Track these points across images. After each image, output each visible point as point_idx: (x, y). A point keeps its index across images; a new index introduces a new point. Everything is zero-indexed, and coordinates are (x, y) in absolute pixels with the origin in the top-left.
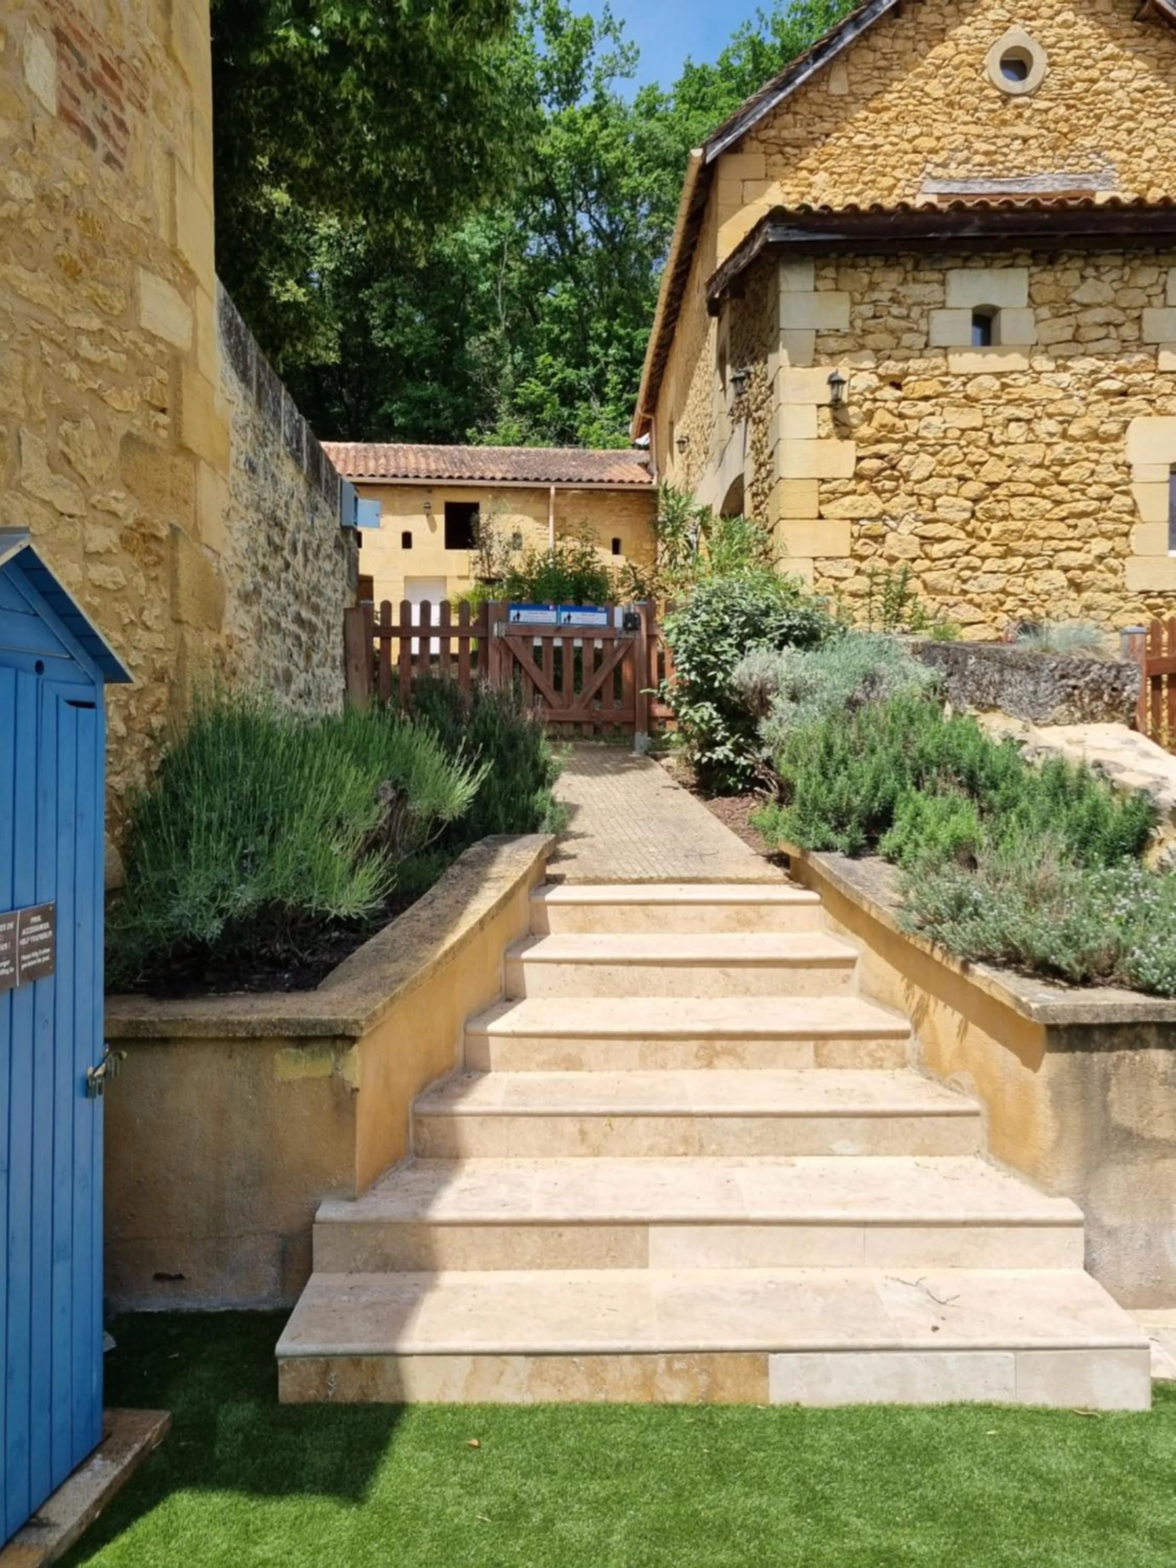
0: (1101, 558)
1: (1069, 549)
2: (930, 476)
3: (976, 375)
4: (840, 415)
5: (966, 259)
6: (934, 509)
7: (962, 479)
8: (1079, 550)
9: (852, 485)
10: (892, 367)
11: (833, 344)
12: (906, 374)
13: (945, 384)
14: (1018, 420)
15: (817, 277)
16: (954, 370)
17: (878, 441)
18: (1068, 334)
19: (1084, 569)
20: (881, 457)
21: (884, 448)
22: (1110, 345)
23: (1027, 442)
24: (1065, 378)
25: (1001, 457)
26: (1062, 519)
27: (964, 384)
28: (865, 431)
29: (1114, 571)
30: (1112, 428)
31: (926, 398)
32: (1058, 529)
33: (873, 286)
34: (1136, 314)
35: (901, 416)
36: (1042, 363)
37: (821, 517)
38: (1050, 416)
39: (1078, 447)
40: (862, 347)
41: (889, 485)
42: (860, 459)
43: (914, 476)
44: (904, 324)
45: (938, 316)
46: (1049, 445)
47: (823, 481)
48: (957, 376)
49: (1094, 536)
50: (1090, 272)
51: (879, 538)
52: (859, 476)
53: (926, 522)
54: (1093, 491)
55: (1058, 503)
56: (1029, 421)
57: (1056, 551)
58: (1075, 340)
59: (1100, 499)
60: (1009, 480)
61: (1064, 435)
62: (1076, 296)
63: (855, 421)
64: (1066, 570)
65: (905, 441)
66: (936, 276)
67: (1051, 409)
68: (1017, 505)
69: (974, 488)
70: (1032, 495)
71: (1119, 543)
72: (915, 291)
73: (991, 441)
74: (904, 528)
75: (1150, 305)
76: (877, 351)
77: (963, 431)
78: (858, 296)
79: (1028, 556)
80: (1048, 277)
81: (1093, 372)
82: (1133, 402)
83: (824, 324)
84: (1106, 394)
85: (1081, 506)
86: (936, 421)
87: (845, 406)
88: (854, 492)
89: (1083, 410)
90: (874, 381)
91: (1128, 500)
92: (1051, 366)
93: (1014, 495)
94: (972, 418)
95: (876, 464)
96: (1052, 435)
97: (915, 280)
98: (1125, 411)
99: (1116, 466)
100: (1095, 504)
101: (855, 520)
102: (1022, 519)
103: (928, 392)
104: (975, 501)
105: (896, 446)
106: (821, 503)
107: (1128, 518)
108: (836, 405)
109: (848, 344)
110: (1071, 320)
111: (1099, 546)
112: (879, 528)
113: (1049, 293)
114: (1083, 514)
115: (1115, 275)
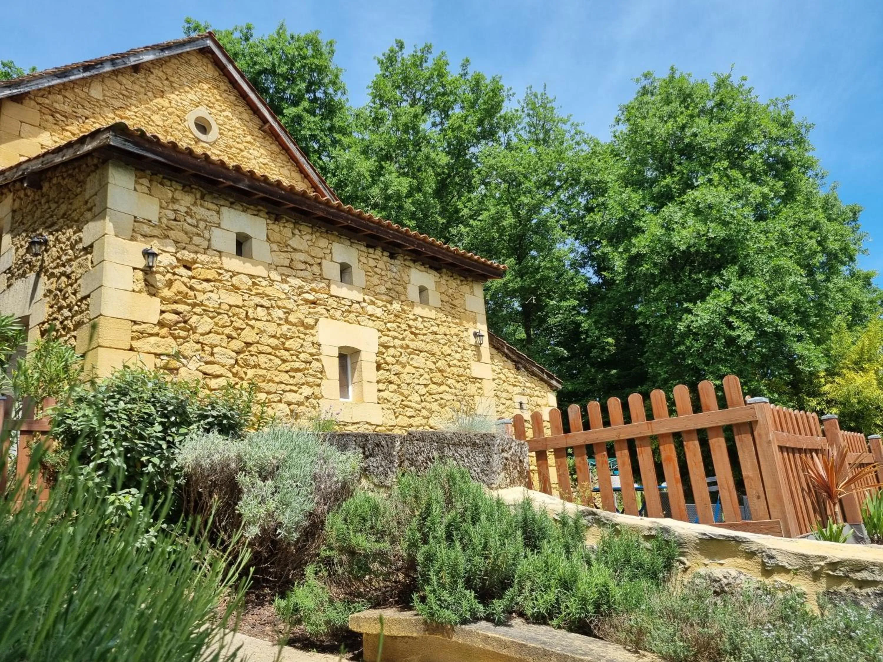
0: (307, 398)
1: (291, 391)
2: (210, 332)
3: (238, 273)
4: (149, 277)
5: (232, 203)
6: (212, 354)
7: (230, 337)
8: (296, 392)
9: (156, 329)
10: (187, 255)
11: (146, 229)
12: (195, 262)
13: (220, 274)
14: (262, 306)
15: (136, 182)
16: (226, 267)
17: (175, 302)
18: (287, 263)
19: (299, 404)
20: (178, 313)
21: (180, 307)
22: (307, 274)
23: (267, 321)
24: (286, 286)
25: (253, 327)
26: (287, 372)
27: (231, 277)
28: (166, 293)
29: (314, 407)
30: (311, 321)
31: (208, 281)
32: (285, 377)
33: (174, 200)
34: (319, 261)
35: (191, 288)
36: (275, 276)
37: (131, 349)
38: (279, 307)
39: (294, 329)
40: (167, 237)
41: (183, 334)
42: (162, 312)
43: (200, 330)
44: (195, 230)
45: (216, 232)
46: (279, 325)
47: (135, 323)
48: (227, 271)
49: (303, 384)
50: (296, 232)
51: (174, 371)
52: (161, 324)
53: (207, 363)
54: (302, 356)
55: (284, 361)
56: (268, 308)
57: (284, 391)
58: (290, 267)
59: (306, 362)
60: (258, 343)
61: (287, 321)
62: (290, 242)
63: (160, 285)
64: (289, 404)
65: (194, 305)
66: (214, 207)
67: (280, 303)
68: (262, 359)
69: (237, 344)
70: (270, 354)
71: (316, 390)
72: (201, 212)
73: (247, 316)
74: (193, 365)
75: (325, 258)
76: (176, 242)
77: (231, 306)
78: (164, 204)
79: (268, 393)
80: (276, 227)
81: (299, 287)
82: (320, 309)
83: (142, 215)
84: (307, 301)
85: (296, 365)
86: (214, 296)
87: (153, 273)
88: (157, 335)
89: (295, 308)
90: (175, 263)
91: (318, 364)
92: (279, 278)
93: (261, 353)
94: (235, 299)
95: (175, 317)
96: (280, 319)
97: (202, 206)
98: (316, 313)
99: (313, 344)
100: (303, 365)
101: (158, 355)
102: (265, 369)
103: (209, 277)
104: (238, 353)
105: (188, 308)
106: (132, 338)
107: (320, 376)
108: (148, 271)
109: (156, 232)
110: (288, 255)
111: (307, 391)
112: (174, 364)
113: (276, 237)
114: (298, 370)
115: (308, 237)
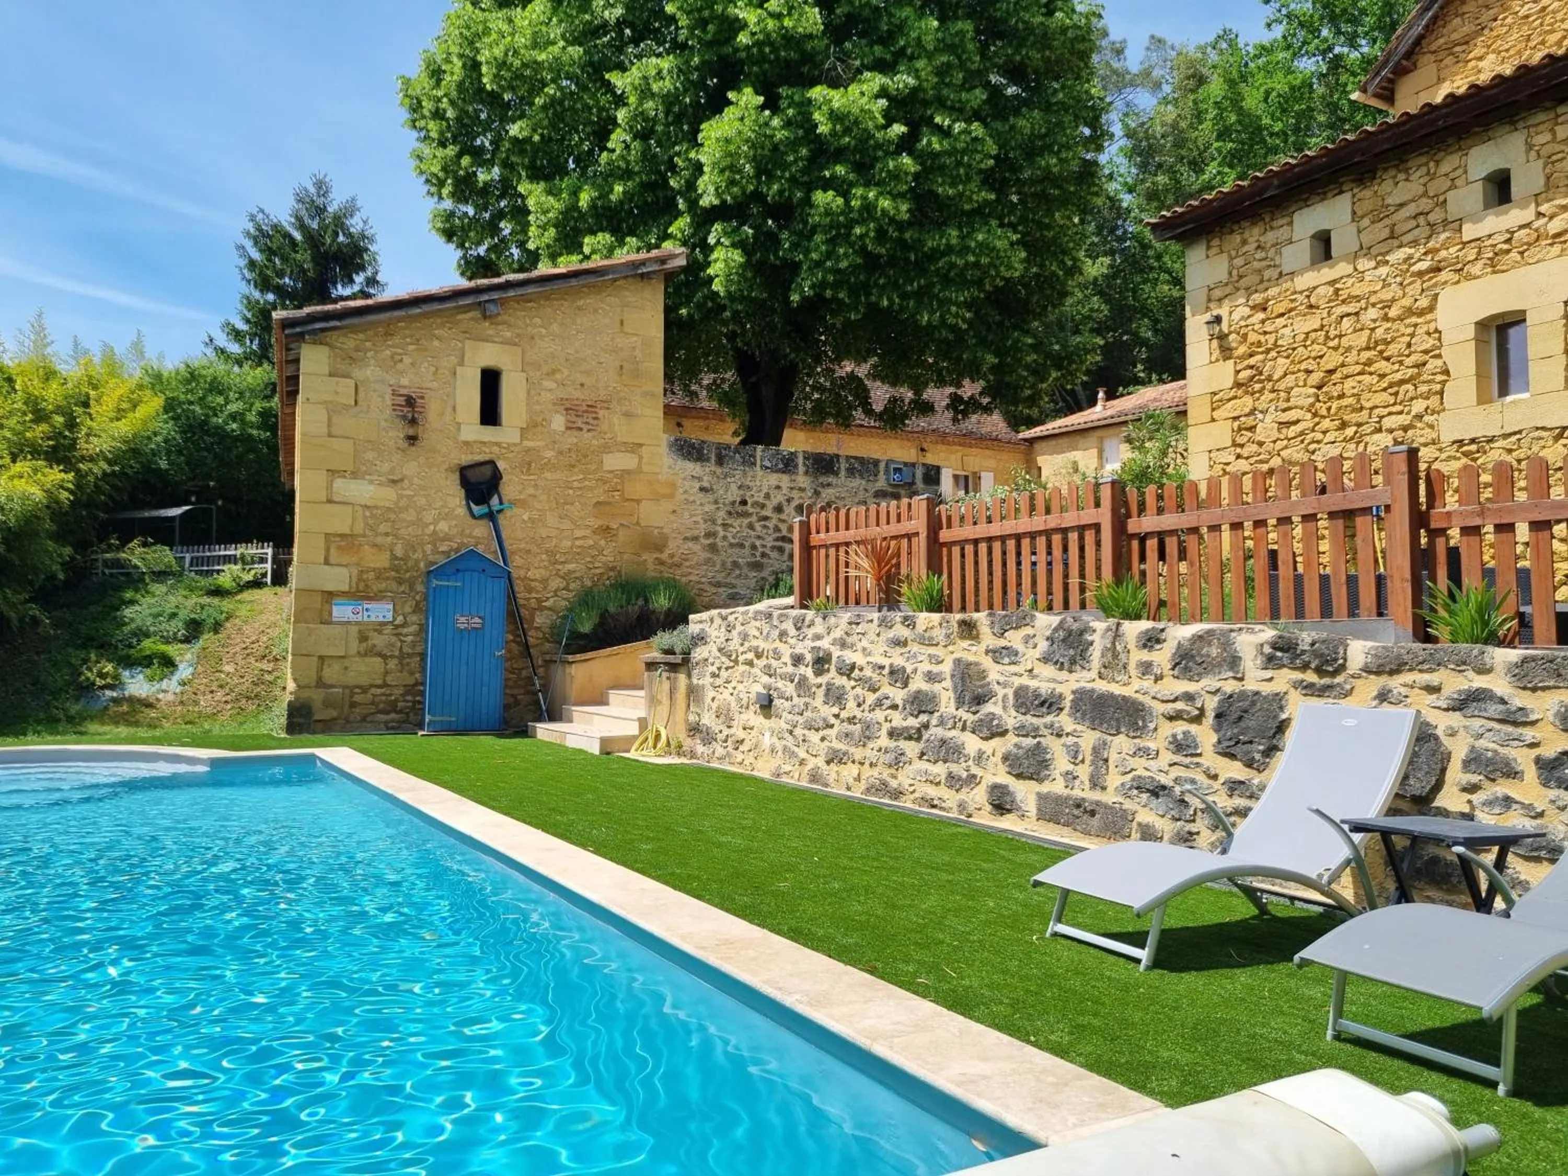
0: (1419, 417)
1: (1390, 414)
2: (1285, 375)
3: (1315, 288)
4: (1225, 344)
5: (1306, 200)
6: (1288, 400)
7: (1309, 372)
8: (1401, 413)
9: (1232, 393)
10: (1257, 298)
11: (1217, 293)
12: (1268, 300)
13: (1292, 301)
14: (1348, 315)
15: (1209, 248)
16: (1298, 289)
17: (1251, 356)
18: (1386, 233)
19: (1405, 429)
20: (1252, 367)
21: (1252, 361)
22: (1424, 231)
23: (1355, 331)
24: (1383, 271)
25: (1335, 349)
26: (1385, 390)
27: (1308, 297)
28: (1242, 350)
29: (1432, 427)
30: (1424, 303)
31: (1282, 315)
32: (1385, 397)
33: (1244, 242)
34: (1441, 199)
35: (1265, 333)
36: (1364, 264)
37: (1213, 420)
38: (1374, 305)
39: (1396, 326)
40: (1238, 289)
41: (1257, 386)
42: (1238, 372)
43: (1275, 377)
44: (1264, 263)
45: (1287, 251)
46: (1373, 330)
47: (1215, 394)
48: (1301, 292)
49: (1412, 399)
50: (1401, 176)
51: (1252, 429)
52: (1238, 385)
53: (1284, 410)
54: (1408, 361)
55: (1382, 376)
56: (1357, 314)
57: (1382, 417)
58: (1392, 236)
59: (1417, 366)
60: (1343, 365)
61: (1386, 318)
62: (1389, 201)
63: (1234, 345)
64: (1391, 431)
65: (1268, 351)
66: (1285, 221)
67: (1373, 299)
68: (1349, 383)
69: (1315, 378)
70: (1359, 374)
71: (1434, 401)
72: (1271, 237)
73: (1327, 337)
74: (1269, 419)
75: (1453, 187)
76: (1247, 289)
77: (1307, 334)
78: (1233, 253)
79: (1359, 425)
80: (1367, 193)
81: (1406, 260)
82: (1444, 276)
83: (1210, 282)
84: (1420, 274)
85: (1398, 376)
86: (1287, 331)
87: (1227, 335)
88: (1235, 398)
89: (1400, 293)
90: (1247, 311)
91: (1439, 363)
92: (1373, 264)
93: (1347, 377)
94: (1313, 322)
95: (1248, 373)
96: (1374, 321)
97: (1272, 228)
98: (1435, 285)
99: (1429, 334)
100: (1410, 372)
101: (1235, 418)
102: (1353, 395)
103: (1282, 311)
104: (1319, 388)
105: (1260, 357)
106: (1213, 410)
107: (1439, 378)
108: (1222, 337)
109: (1228, 290)
110: (1387, 221)
111: (1418, 406)
112: (1250, 421)
113: (1367, 206)
114: (1402, 382)
115: (1424, 170)
